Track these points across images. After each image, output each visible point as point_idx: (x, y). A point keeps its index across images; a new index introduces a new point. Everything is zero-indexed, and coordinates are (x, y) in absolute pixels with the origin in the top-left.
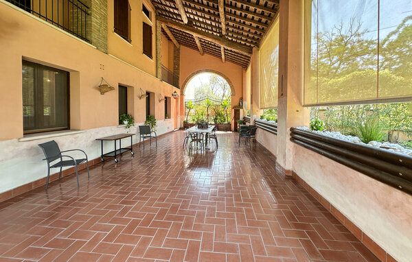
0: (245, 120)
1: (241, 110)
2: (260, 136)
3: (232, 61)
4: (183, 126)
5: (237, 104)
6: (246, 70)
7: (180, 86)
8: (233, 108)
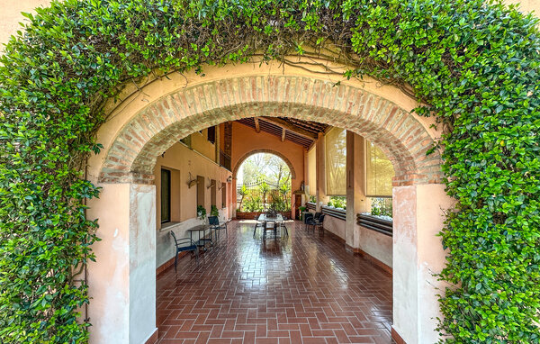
0: (308, 206)
1: (303, 196)
2: (328, 224)
3: (293, 140)
4: (235, 216)
5: (298, 188)
6: (308, 150)
7: (233, 168)
8: (293, 193)
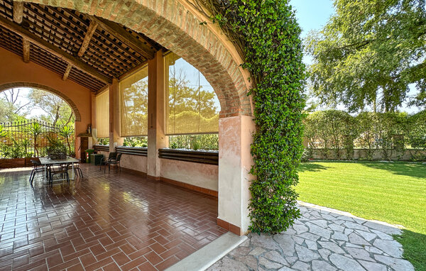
0: (96, 148)
1: (90, 139)
2: (125, 162)
5: (84, 131)
6: (96, 94)
8: (77, 136)
